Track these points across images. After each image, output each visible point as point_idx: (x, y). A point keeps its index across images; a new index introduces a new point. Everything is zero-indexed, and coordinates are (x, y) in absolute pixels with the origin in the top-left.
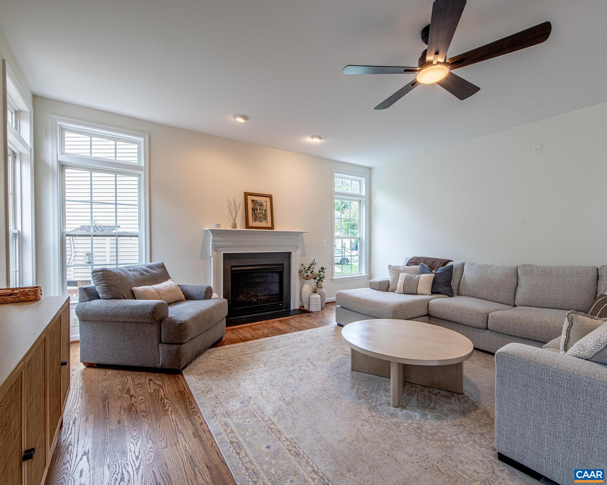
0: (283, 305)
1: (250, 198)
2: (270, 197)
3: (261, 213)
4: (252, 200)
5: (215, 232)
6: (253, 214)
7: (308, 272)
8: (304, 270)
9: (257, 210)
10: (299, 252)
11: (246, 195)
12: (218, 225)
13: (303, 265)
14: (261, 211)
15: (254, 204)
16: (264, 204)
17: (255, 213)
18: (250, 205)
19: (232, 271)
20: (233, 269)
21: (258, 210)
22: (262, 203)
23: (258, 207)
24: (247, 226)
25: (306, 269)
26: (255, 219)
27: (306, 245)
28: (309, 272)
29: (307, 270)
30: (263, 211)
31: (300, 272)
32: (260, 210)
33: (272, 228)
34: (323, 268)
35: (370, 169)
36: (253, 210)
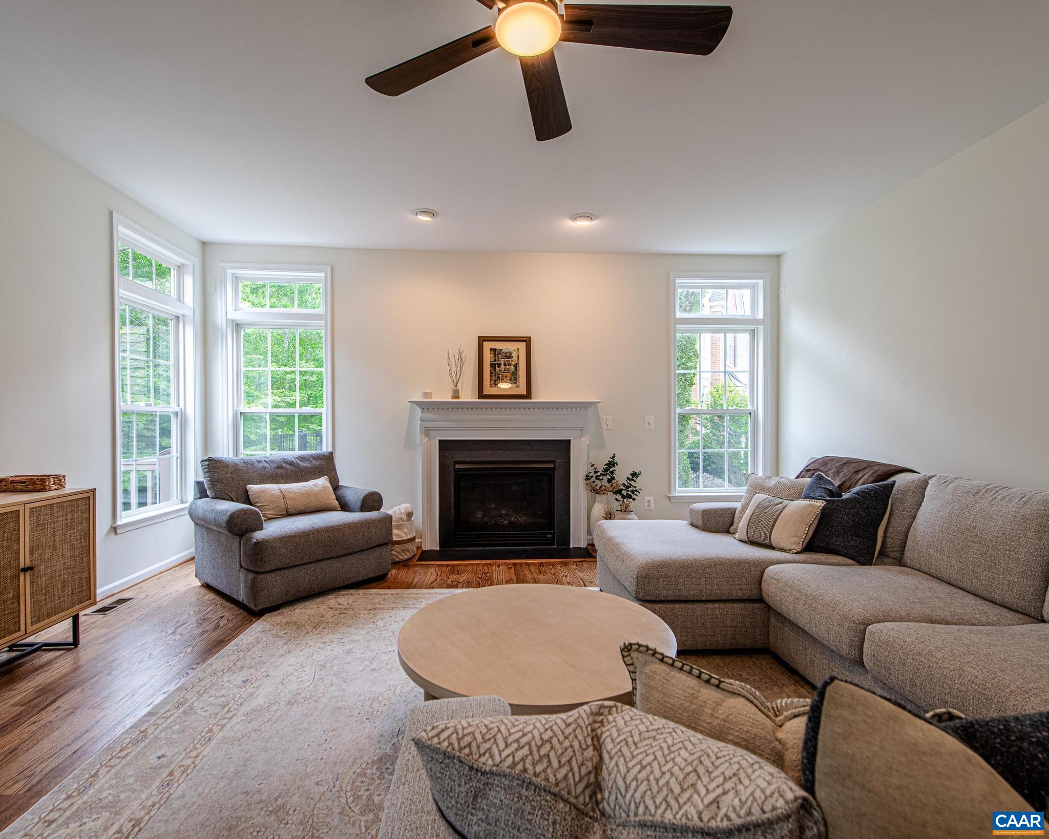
0: (554, 536)
1: (487, 346)
2: (527, 341)
3: (507, 371)
4: (491, 349)
5: (425, 406)
6: (491, 373)
7: (602, 479)
8: (595, 475)
9: (499, 365)
10: (585, 440)
11: (482, 340)
12: (426, 394)
13: (592, 466)
14: (507, 367)
15: (495, 357)
16: (514, 354)
17: (495, 370)
18: (488, 358)
19: (456, 470)
20: (457, 466)
21: (502, 366)
22: (510, 353)
23: (502, 361)
24: (481, 395)
25: (599, 474)
26: (495, 381)
27: (604, 427)
28: (605, 478)
29: (601, 474)
30: (512, 367)
31: (587, 478)
32: (505, 365)
33: (528, 395)
34: (635, 475)
35: (778, 257)
36: (493, 366)
